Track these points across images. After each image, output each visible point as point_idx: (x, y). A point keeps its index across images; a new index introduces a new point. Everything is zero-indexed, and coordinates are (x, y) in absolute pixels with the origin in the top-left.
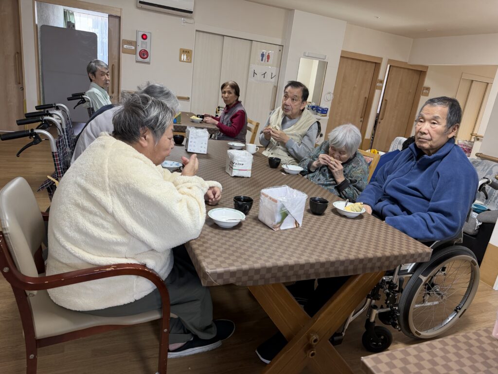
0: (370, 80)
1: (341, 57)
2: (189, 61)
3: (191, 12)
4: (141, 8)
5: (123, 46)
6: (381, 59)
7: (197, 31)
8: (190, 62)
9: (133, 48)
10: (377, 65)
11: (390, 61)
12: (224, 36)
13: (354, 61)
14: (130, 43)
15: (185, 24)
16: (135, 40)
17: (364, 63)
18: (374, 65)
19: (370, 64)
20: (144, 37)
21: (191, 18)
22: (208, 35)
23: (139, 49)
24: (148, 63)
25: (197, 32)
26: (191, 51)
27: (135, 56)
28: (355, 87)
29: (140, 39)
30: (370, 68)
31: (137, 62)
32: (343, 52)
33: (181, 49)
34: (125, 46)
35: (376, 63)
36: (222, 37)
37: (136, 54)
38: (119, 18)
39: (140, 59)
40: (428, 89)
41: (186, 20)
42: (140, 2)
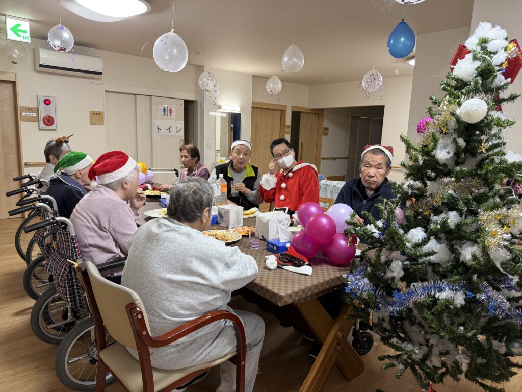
0: (278, 126)
1: (252, 107)
2: (101, 122)
3: (101, 73)
4: (41, 72)
5: (21, 114)
6: (286, 106)
7: (106, 91)
8: (103, 124)
9: (35, 115)
10: (283, 112)
11: (292, 107)
12: (135, 95)
13: (263, 111)
14: (30, 110)
15: (93, 85)
16: (36, 106)
17: (271, 111)
18: (280, 112)
19: (276, 112)
20: (47, 102)
21: (99, 79)
22: (118, 94)
23: (42, 116)
24: (55, 130)
25: (107, 93)
26: (103, 113)
27: (37, 123)
28: (266, 134)
29: (42, 105)
30: (277, 115)
31: (40, 129)
32: (253, 102)
33: (90, 112)
34: (24, 114)
35: (281, 110)
36: (133, 96)
37: (39, 121)
38: (14, 83)
39: (44, 126)
40: (327, 129)
41: (93, 81)
42: (41, 66)
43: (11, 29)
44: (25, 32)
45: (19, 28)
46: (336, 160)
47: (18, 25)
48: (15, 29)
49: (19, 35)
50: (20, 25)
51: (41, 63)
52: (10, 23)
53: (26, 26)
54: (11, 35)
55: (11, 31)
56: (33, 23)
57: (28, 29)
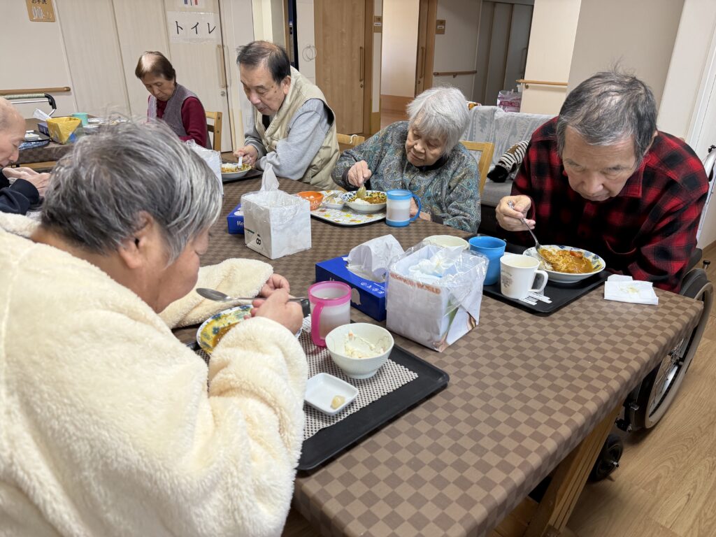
2: (49, 17)
8: (53, 20)
40: (442, 22)
46: (457, 76)
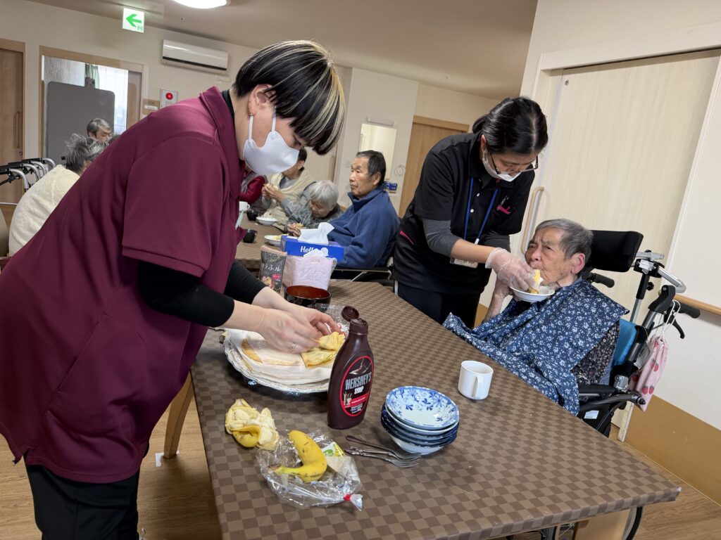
1: (413, 123)
3: (224, 69)
4: (166, 64)
5: (144, 107)
6: (467, 126)
14: (152, 103)
15: (220, 82)
16: (158, 100)
17: (447, 131)
20: (169, 96)
21: (227, 76)
29: (164, 99)
32: (415, 117)
34: (146, 107)
38: (141, 74)
41: (220, 77)
42: (164, 58)
43: (127, 19)
44: (140, 22)
45: (135, 18)
47: (134, 15)
48: (130, 19)
49: (133, 25)
50: (135, 15)
51: (164, 55)
52: (127, 12)
53: (141, 16)
54: (126, 25)
55: (128, 22)
56: (147, 13)
57: (142, 19)
